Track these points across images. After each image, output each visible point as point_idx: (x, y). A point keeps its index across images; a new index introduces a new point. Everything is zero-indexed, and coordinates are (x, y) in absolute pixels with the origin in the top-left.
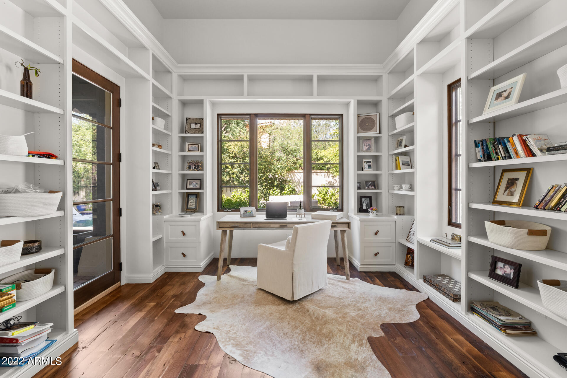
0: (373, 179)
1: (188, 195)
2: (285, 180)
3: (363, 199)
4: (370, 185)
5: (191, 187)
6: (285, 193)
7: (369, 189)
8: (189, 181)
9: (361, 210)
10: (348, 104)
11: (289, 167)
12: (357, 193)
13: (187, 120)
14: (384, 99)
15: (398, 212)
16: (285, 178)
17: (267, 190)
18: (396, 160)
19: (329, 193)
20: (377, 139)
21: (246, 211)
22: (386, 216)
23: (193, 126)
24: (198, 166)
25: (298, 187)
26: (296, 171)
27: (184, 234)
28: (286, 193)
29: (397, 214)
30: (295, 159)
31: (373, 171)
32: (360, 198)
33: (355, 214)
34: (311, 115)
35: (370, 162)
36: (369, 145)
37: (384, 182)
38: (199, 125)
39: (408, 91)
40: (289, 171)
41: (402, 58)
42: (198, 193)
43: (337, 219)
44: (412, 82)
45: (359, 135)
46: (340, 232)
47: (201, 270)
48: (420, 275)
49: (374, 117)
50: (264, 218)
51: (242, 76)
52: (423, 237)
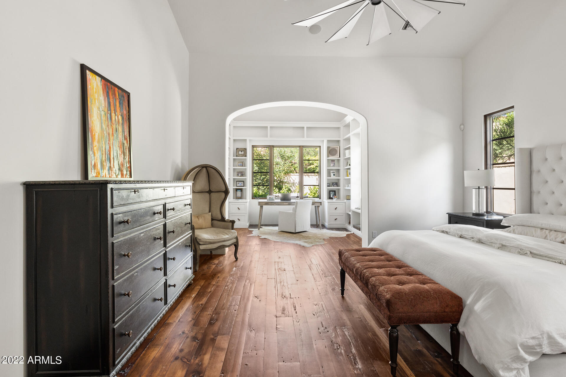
0: (336, 181)
1: (237, 190)
2: (282, 182)
3: (331, 192)
4: (335, 184)
5: (239, 185)
7: (334, 186)
8: (237, 182)
9: (330, 198)
10: (323, 141)
11: (286, 171)
12: (328, 189)
13: (237, 149)
14: (341, 139)
16: (282, 180)
18: (347, 172)
20: (338, 160)
21: (270, 198)
22: (342, 200)
23: (240, 153)
24: (243, 174)
25: (293, 187)
26: (291, 174)
27: (239, 209)
29: (347, 199)
30: (290, 164)
31: (336, 177)
32: (330, 192)
33: (326, 200)
34: (303, 146)
35: (334, 172)
36: (334, 163)
37: (342, 183)
38: (243, 152)
39: (348, 140)
40: (285, 174)
41: (347, 123)
42: (242, 188)
43: (316, 201)
44: (350, 136)
45: (328, 158)
46: (317, 206)
47: (247, 227)
48: (352, 226)
49: (336, 149)
50: (279, 201)
51: (267, 127)
52: (353, 207)
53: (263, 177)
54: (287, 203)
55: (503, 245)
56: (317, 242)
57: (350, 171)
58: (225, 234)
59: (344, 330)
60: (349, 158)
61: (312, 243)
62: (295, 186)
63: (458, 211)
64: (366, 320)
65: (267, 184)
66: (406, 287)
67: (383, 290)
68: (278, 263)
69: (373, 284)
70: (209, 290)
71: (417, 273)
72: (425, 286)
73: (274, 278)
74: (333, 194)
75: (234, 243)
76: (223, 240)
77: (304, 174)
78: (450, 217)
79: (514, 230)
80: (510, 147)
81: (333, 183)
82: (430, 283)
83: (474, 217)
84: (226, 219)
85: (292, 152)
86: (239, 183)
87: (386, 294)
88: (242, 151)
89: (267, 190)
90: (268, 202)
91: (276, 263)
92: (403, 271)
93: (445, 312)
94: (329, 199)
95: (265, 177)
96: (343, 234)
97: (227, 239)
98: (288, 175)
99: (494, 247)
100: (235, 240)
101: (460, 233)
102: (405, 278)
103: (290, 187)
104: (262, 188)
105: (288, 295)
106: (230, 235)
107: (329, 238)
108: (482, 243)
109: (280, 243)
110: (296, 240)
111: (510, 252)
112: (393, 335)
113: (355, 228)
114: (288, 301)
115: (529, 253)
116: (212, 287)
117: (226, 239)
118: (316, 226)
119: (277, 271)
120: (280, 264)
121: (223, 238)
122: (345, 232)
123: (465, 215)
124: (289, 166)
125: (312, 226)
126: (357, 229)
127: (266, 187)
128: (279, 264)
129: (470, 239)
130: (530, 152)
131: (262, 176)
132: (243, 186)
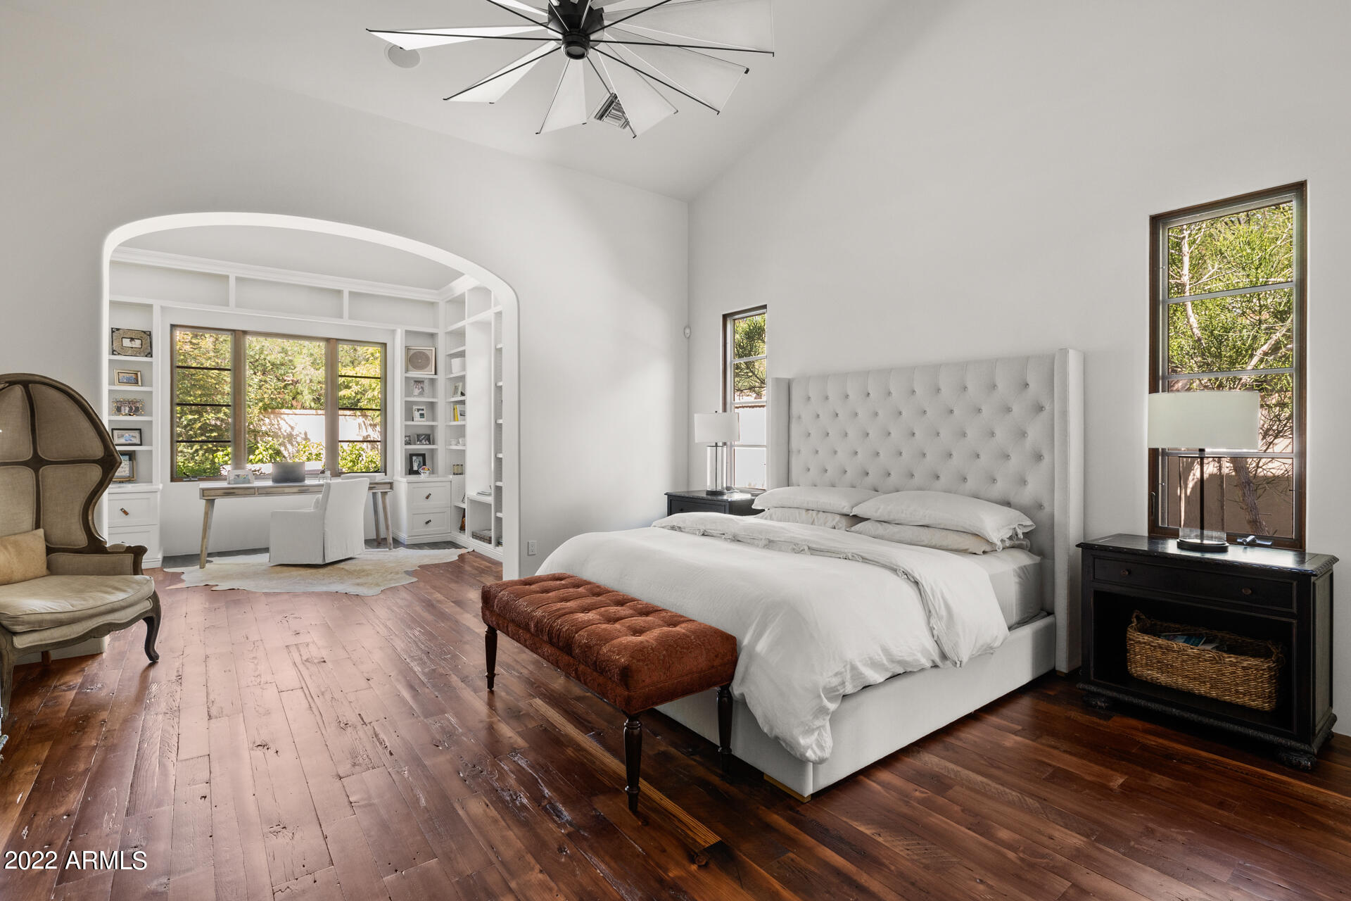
0: (428, 432)
2: (255, 431)
3: (414, 458)
4: (423, 439)
5: (122, 441)
6: (257, 460)
7: (421, 444)
8: (116, 432)
9: (411, 472)
10: (394, 332)
12: (406, 449)
14: (440, 332)
15: (456, 472)
16: (254, 426)
17: (205, 453)
18: (454, 409)
19: (364, 458)
20: (432, 381)
21: (238, 476)
22: (444, 476)
23: (127, 343)
24: (137, 408)
25: (289, 445)
26: (285, 411)
27: (126, 513)
28: (259, 461)
29: (454, 474)
30: (280, 384)
31: (426, 421)
32: (410, 457)
33: (402, 477)
34: (338, 340)
35: (423, 410)
36: (422, 388)
37: (440, 436)
38: (138, 342)
39: (460, 335)
40: (265, 409)
41: (456, 295)
42: (134, 451)
43: (377, 481)
44: (464, 327)
45: (408, 375)
46: (381, 492)
47: (158, 564)
48: (470, 534)
49: (427, 352)
50: (269, 483)
51: (227, 277)
52: (472, 492)
53: (190, 417)
54: (295, 490)
55: (770, 541)
56: (391, 580)
57: (465, 408)
58: (113, 591)
59: (516, 759)
60: (462, 379)
61: (378, 585)
62: (294, 443)
63: (680, 490)
64: (555, 726)
65: (203, 438)
66: (649, 637)
67: (610, 651)
68: (298, 648)
69: (585, 643)
70: (82, 767)
71: (656, 608)
72: (678, 628)
73: (299, 686)
74: (417, 463)
75: (146, 612)
76: (108, 607)
77: (341, 412)
78: (671, 500)
79: (771, 516)
80: (750, 374)
81: (418, 436)
82: (683, 622)
83: (709, 497)
84: (107, 546)
85: (284, 351)
86: (122, 436)
87: (617, 657)
88: (132, 339)
89: (203, 455)
90: (233, 488)
91: (293, 649)
92: (631, 609)
93: (713, 667)
94: (410, 474)
95: (196, 417)
96: (451, 555)
97: (123, 604)
98: (272, 413)
99: (758, 546)
100: (147, 605)
101: (702, 528)
102: (640, 621)
103: (280, 445)
104: (185, 450)
105: (353, 719)
106: (129, 590)
107: (419, 567)
108: (738, 541)
109: (286, 597)
110: (330, 583)
111: (780, 550)
112: (632, 733)
113: (477, 539)
114: (361, 734)
115: (806, 548)
116: (90, 756)
117: (116, 605)
118: (376, 544)
119: (301, 667)
120: (303, 651)
121: (108, 601)
122: (453, 550)
123: (691, 495)
124: (276, 389)
125: (368, 543)
126: (484, 541)
127: (201, 447)
128: (302, 649)
129: (719, 537)
130: (789, 385)
131: (186, 414)
132: (141, 445)
